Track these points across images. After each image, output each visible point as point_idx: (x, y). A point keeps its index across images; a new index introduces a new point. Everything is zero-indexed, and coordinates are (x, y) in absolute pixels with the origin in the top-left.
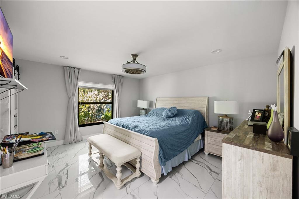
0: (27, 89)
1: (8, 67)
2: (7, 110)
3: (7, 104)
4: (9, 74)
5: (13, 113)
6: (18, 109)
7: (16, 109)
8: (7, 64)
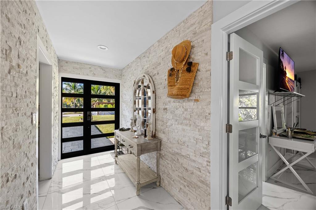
0: (305, 96)
1: (291, 84)
2: (291, 112)
3: (291, 108)
4: (292, 88)
5: (295, 115)
6: (300, 113)
7: (298, 112)
8: (291, 83)
